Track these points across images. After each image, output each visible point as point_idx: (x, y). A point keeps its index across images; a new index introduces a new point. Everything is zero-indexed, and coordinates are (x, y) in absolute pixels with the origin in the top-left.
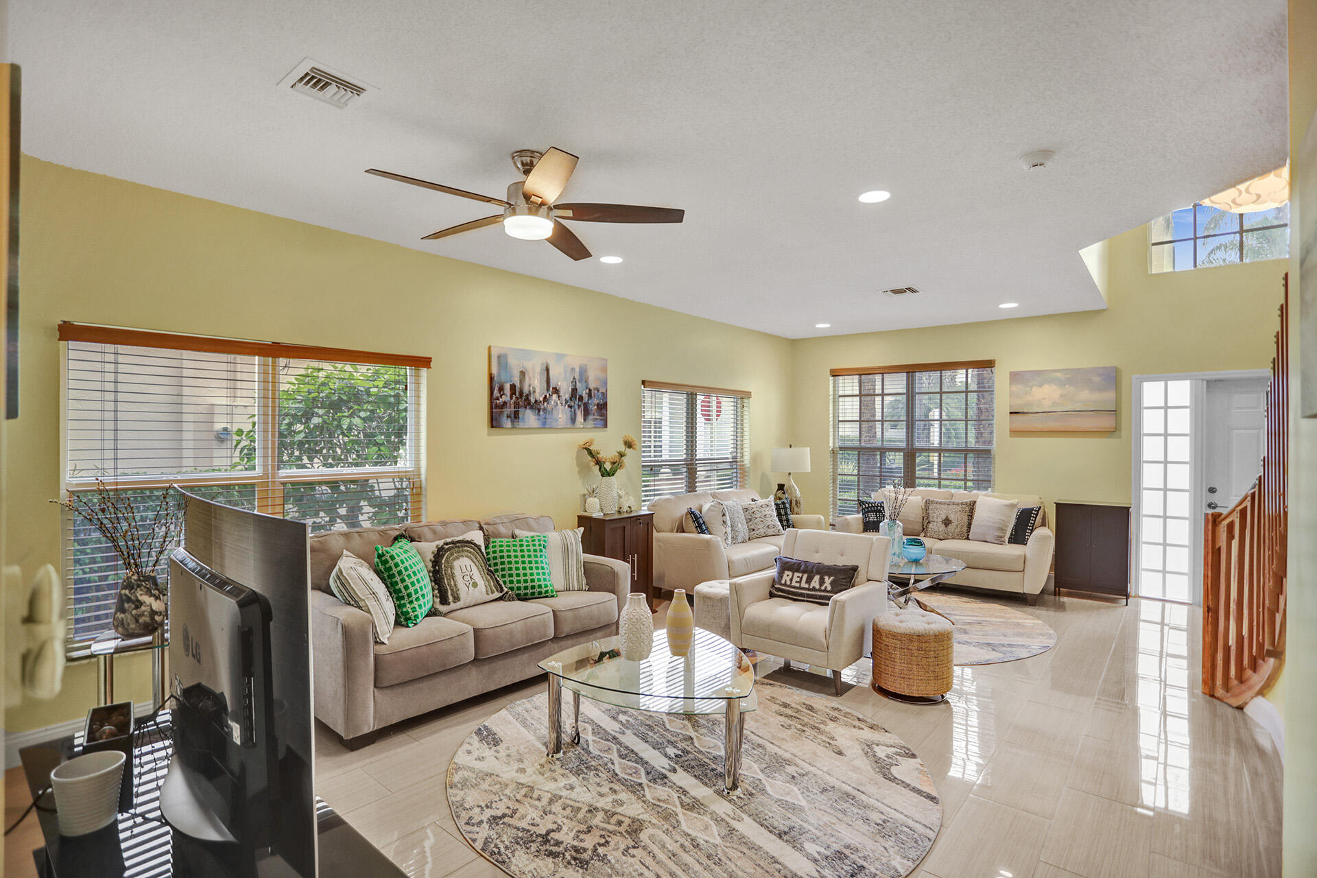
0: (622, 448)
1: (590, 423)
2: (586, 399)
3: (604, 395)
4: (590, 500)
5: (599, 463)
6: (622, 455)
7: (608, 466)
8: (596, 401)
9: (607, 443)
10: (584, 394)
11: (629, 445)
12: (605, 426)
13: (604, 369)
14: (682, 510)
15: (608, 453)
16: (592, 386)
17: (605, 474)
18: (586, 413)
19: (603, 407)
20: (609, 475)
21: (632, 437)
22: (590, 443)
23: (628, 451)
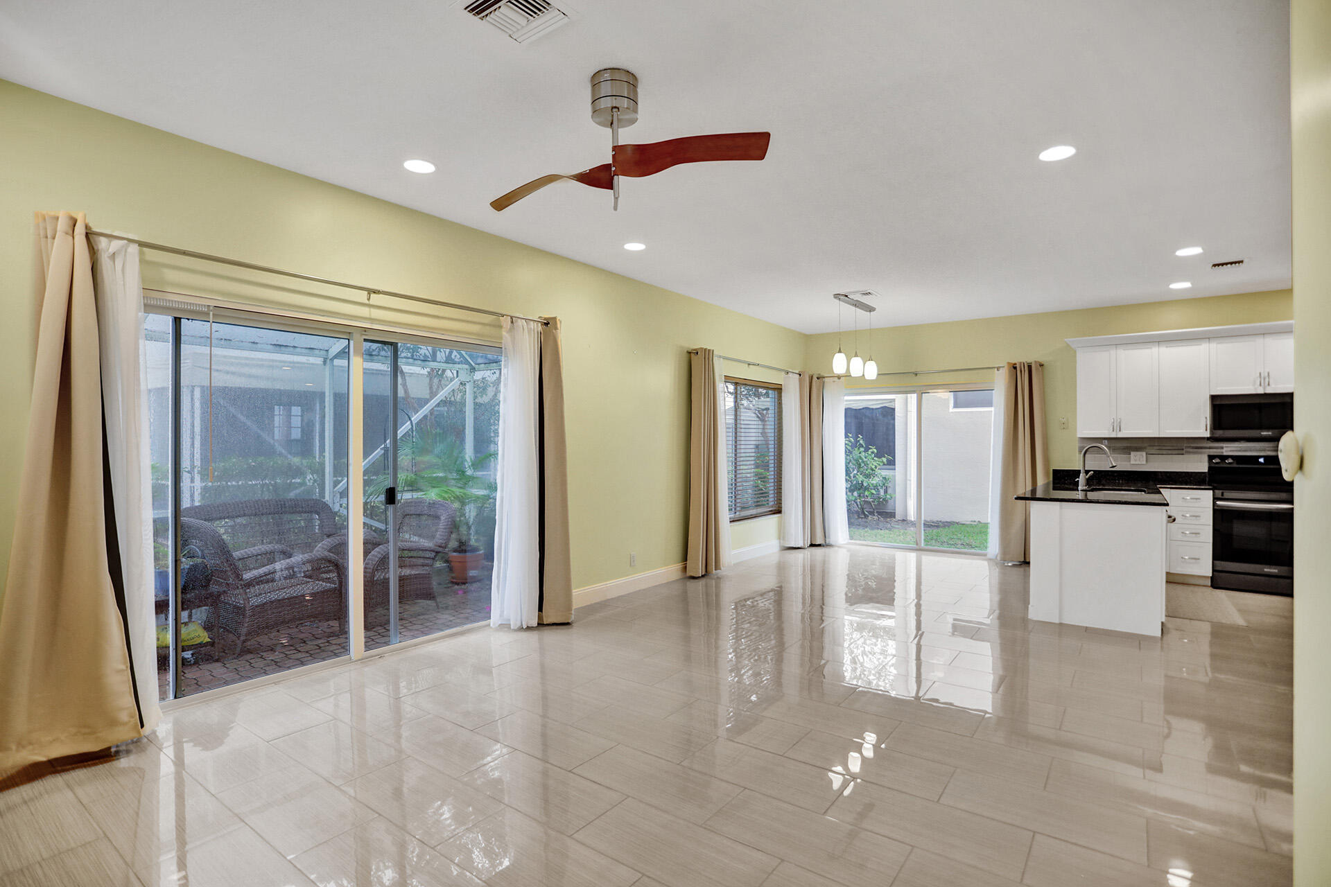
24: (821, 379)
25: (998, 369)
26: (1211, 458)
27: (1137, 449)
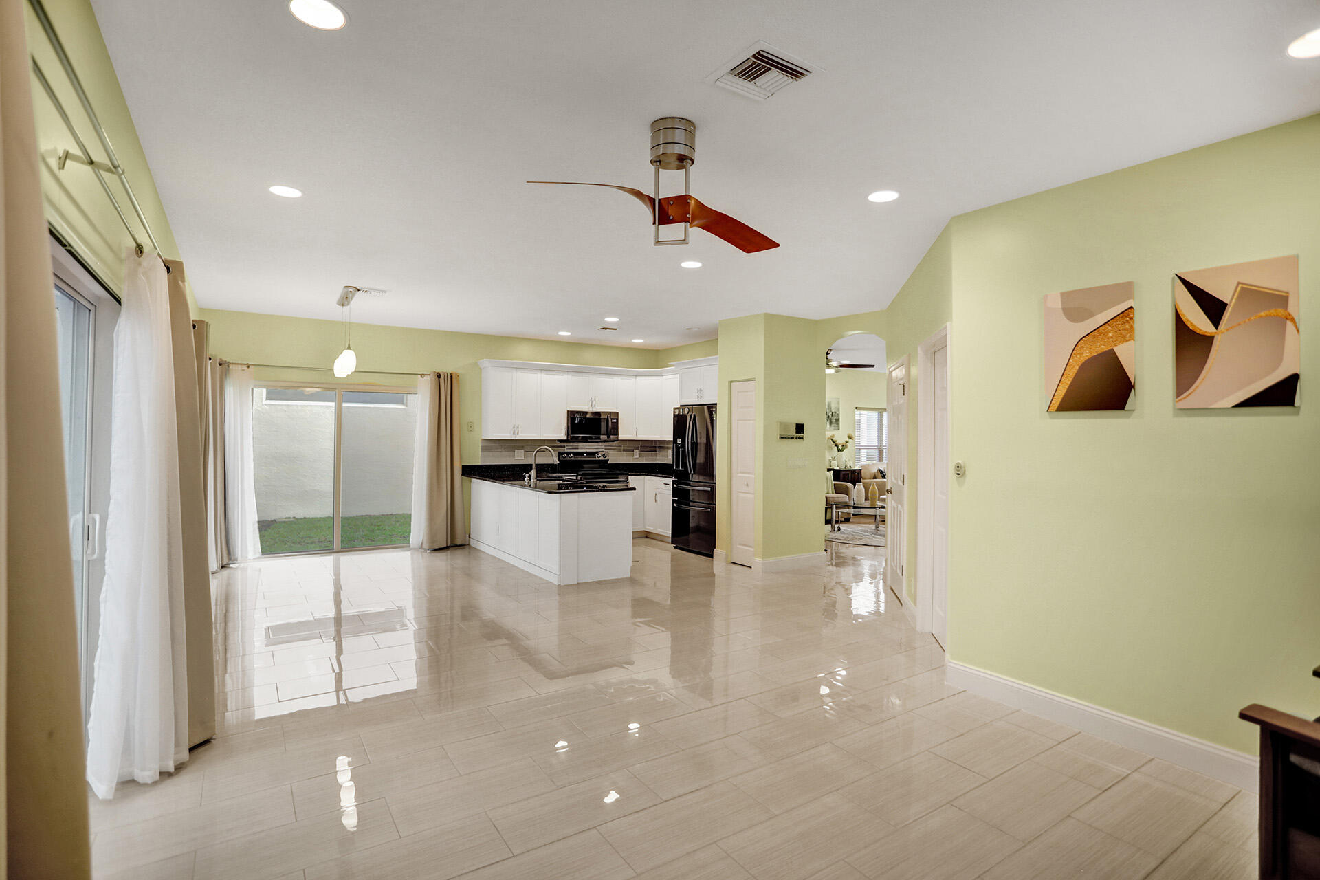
0: (847, 439)
1: (833, 428)
2: (830, 416)
3: (838, 415)
4: (833, 462)
5: (837, 446)
6: (847, 442)
7: (840, 447)
8: (834, 417)
9: (840, 438)
10: (830, 415)
11: (850, 437)
12: (839, 429)
13: (838, 403)
14: (875, 470)
15: (840, 441)
16: (833, 411)
17: (839, 450)
18: (831, 423)
19: (838, 420)
20: (841, 451)
21: (852, 434)
22: (833, 436)
23: (850, 440)
24: (224, 366)
25: (422, 375)
26: (560, 454)
27: (519, 448)
